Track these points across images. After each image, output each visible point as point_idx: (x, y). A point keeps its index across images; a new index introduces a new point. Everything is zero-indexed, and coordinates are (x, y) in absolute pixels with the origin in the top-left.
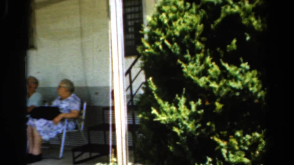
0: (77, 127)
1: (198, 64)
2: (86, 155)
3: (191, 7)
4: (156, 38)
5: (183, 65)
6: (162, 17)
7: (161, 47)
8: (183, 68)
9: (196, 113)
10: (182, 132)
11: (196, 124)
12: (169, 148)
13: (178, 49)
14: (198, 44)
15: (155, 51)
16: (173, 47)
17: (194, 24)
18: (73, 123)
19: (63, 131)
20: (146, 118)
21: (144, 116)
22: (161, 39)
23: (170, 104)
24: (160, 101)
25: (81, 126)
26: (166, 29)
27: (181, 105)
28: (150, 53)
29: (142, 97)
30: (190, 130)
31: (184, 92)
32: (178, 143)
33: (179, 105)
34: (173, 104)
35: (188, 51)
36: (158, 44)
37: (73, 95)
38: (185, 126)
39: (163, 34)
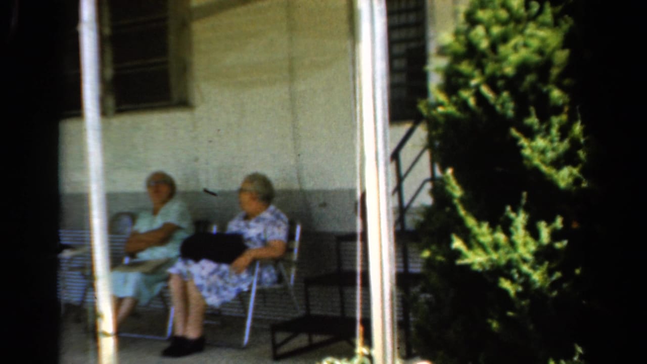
0: (280, 279)
1: (557, 139)
2: (301, 341)
3: (541, 11)
4: (461, 81)
5: (523, 142)
6: (476, 35)
7: (472, 102)
8: (522, 147)
9: (550, 246)
10: (520, 289)
11: (550, 272)
12: (490, 325)
13: (511, 105)
14: (556, 94)
15: (459, 110)
16: (501, 101)
17: (548, 50)
18: (273, 271)
19: (250, 286)
20: (439, 258)
21: (434, 253)
22: (474, 82)
23: (493, 227)
24: (471, 222)
25: (289, 276)
26: (484, 61)
27: (516, 229)
28: (447, 116)
29: (429, 212)
30: (538, 284)
31: (524, 202)
32: (510, 314)
33: (512, 229)
34: (499, 227)
35: (532, 109)
36: (465, 94)
37: (272, 207)
38: (527, 276)
39: (476, 73)
